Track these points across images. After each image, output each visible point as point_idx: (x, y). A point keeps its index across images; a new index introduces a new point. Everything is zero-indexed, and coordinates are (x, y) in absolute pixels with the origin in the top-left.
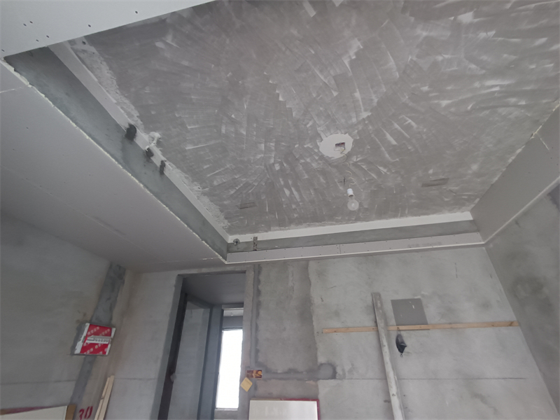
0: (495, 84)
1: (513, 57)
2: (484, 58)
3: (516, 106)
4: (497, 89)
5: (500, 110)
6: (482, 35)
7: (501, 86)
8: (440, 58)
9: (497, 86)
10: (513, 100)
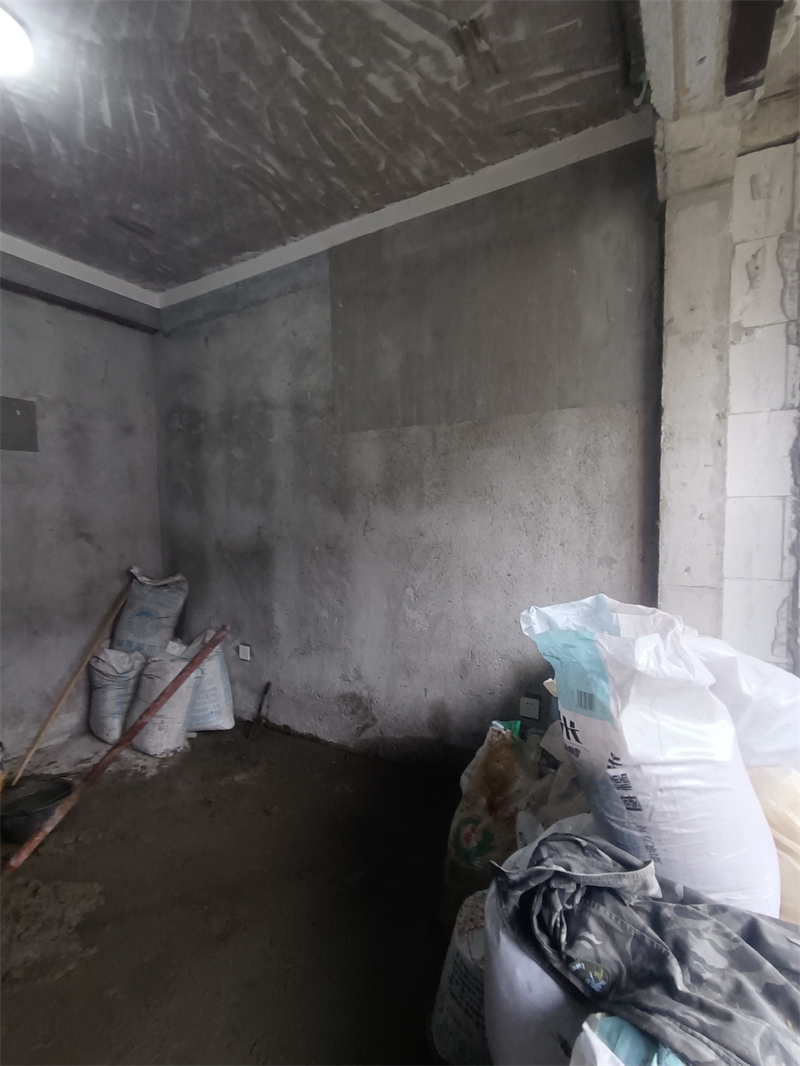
0: (273, 166)
1: (303, 154)
2: (283, 128)
3: (275, 204)
4: (272, 172)
5: (261, 197)
6: (296, 103)
7: (277, 172)
8: (243, 78)
9: (273, 168)
10: (276, 196)
